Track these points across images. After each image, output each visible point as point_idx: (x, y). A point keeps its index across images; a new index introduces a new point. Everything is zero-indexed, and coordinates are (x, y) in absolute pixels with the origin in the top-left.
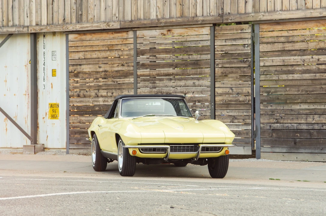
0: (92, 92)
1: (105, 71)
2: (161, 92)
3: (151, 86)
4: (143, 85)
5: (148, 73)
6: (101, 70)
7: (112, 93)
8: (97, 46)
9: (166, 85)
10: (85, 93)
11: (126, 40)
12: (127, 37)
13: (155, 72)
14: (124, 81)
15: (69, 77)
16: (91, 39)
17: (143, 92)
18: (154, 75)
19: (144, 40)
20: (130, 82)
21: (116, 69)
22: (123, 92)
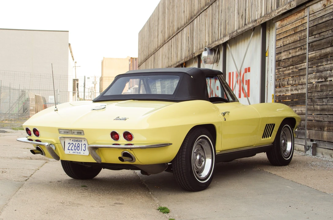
0: (285, 81)
1: (293, 57)
2: (322, 76)
3: (315, 70)
4: (312, 70)
5: (314, 55)
6: (290, 56)
7: (295, 82)
8: (289, 31)
9: (325, 68)
10: (283, 82)
11: (304, 19)
12: (304, 15)
13: (319, 53)
14: (301, 66)
15: (276, 67)
16: (286, 23)
17: (311, 78)
18: (317, 57)
19: (313, 16)
20: (304, 67)
21: (298, 54)
22: (300, 80)
